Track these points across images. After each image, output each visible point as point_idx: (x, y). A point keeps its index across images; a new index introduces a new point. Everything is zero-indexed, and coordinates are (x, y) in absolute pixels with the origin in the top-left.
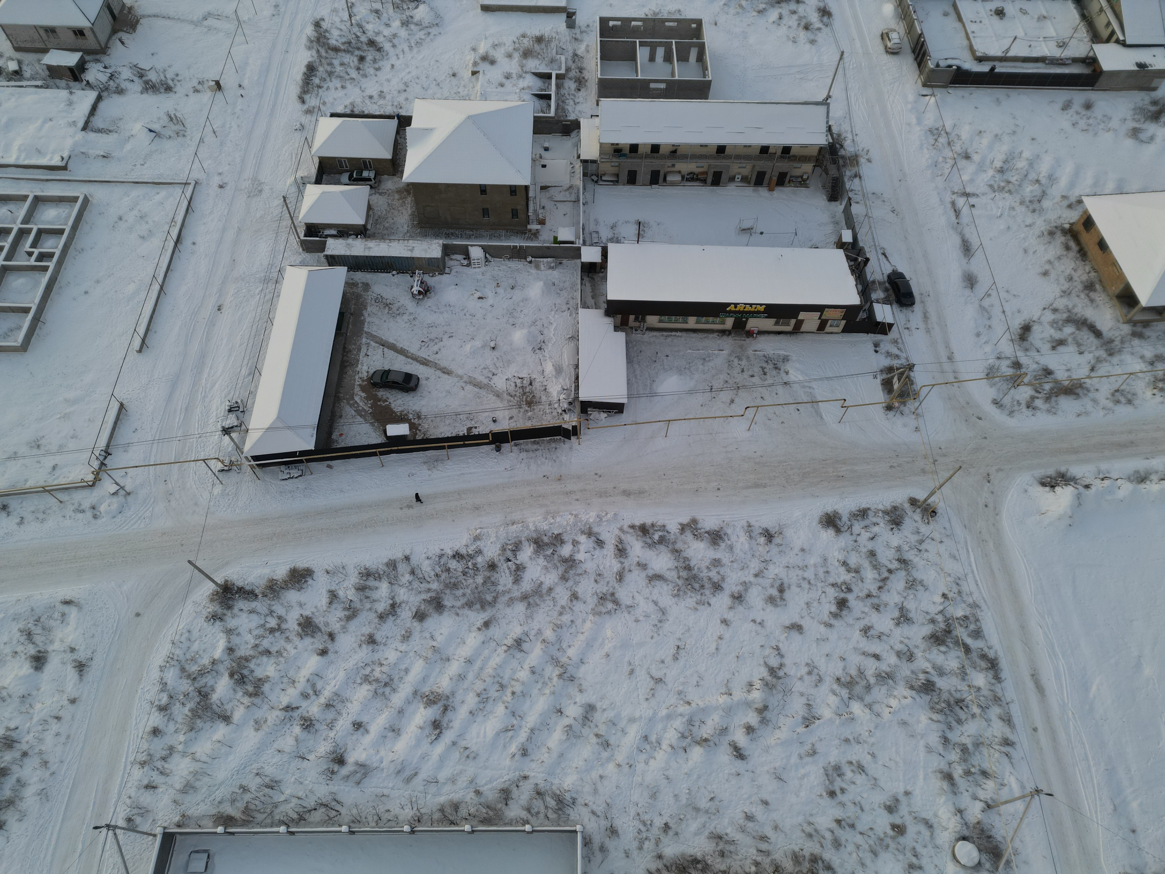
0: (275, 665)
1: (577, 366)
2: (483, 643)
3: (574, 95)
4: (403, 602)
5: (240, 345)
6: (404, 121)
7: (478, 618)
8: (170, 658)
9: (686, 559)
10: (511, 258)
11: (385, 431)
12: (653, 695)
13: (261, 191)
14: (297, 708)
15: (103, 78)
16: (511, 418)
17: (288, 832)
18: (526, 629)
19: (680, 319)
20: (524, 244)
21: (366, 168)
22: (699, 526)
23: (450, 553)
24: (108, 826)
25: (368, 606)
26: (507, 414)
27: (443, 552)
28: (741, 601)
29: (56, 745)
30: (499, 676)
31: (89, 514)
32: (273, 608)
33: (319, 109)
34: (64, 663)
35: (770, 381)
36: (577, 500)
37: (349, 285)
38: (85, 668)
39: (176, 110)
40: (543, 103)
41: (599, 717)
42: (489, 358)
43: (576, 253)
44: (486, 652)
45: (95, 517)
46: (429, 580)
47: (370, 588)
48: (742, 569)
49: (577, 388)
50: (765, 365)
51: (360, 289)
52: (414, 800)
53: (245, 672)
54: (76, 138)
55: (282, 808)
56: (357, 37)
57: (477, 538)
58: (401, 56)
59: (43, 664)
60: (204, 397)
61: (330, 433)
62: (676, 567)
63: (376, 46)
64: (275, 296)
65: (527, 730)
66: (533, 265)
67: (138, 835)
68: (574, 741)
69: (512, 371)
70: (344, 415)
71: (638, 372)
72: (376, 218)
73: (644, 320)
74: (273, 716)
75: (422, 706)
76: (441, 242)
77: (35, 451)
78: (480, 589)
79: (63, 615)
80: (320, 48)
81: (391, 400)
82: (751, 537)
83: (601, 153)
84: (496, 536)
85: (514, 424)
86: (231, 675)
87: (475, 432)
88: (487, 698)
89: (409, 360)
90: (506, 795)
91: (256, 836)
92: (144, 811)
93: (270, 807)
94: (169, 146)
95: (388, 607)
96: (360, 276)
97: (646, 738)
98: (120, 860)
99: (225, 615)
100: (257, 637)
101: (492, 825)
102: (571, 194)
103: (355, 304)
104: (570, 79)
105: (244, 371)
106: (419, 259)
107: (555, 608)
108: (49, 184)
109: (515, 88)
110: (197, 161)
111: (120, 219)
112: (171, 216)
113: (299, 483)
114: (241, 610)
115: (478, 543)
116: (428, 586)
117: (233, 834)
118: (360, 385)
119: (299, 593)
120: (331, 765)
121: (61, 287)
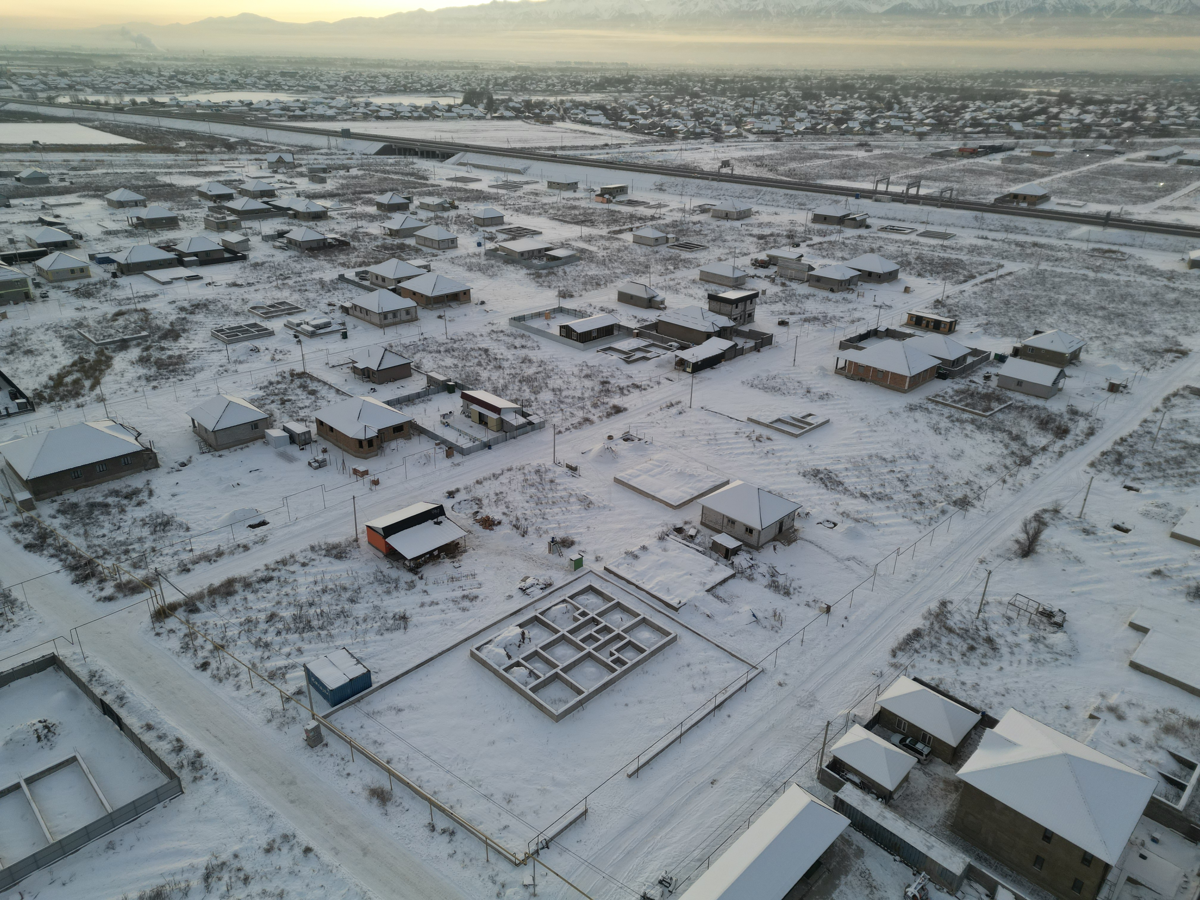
5: (709, 827)
6: (988, 722)
13: (811, 706)
15: (745, 565)
21: (923, 741)
31: (496, 889)
33: (906, 669)
37: (843, 839)
39: (783, 610)
40: (1172, 790)
45: (498, 895)
51: (852, 851)
54: (699, 594)
56: (978, 629)
58: (1015, 665)
60: (649, 853)
63: (993, 645)
64: (767, 803)
72: (908, 792)
76: (968, 860)
77: (504, 804)
80: (935, 622)
94: (760, 633)
96: (858, 838)
103: (838, 863)
105: (696, 854)
106: (933, 861)
108: (659, 615)
109: (1138, 755)
110: (774, 654)
111: (688, 665)
112: (726, 684)
121: (613, 690)
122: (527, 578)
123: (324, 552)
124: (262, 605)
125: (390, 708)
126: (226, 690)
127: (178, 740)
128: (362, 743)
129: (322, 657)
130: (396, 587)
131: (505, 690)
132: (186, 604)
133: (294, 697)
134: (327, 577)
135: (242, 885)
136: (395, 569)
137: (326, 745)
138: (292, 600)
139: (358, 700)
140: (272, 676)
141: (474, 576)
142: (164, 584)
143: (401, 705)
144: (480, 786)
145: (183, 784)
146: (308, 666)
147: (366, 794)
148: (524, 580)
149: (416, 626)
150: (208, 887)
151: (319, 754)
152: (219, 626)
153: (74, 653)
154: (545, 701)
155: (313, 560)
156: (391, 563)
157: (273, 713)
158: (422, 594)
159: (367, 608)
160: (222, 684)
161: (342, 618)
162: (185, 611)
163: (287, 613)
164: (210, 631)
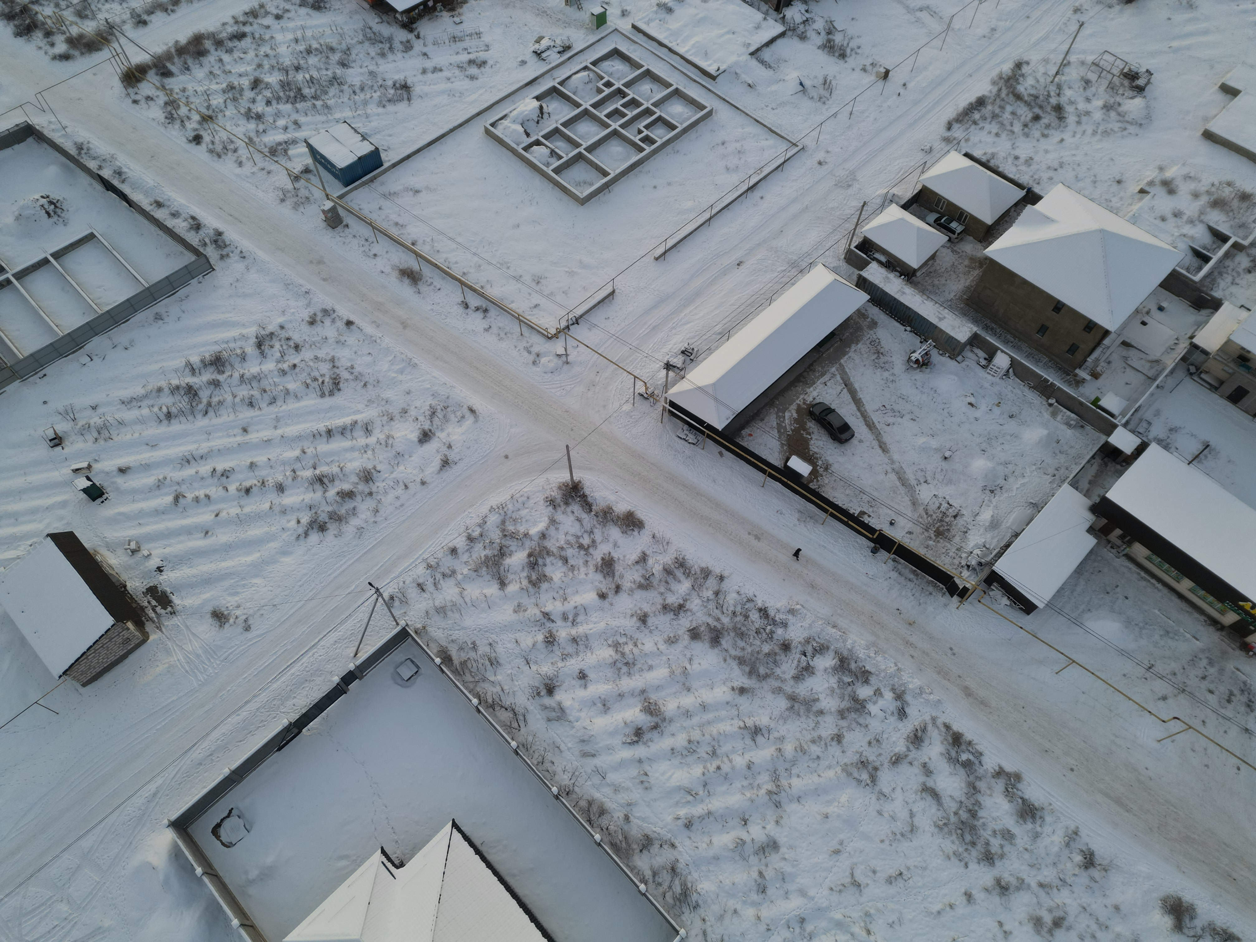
0: (562, 574)
1: (1017, 535)
2: (727, 703)
3: (1239, 274)
4: (691, 611)
5: (732, 305)
6: (1031, 198)
7: (740, 679)
8: (502, 506)
9: (978, 803)
10: (1034, 388)
11: (788, 459)
12: (840, 891)
13: (849, 186)
14: (553, 621)
15: (799, 19)
16: (910, 533)
17: (477, 707)
18: (772, 725)
19: (1174, 573)
20: (1059, 383)
21: (959, 220)
22: (1019, 786)
23: (760, 604)
24: (377, 589)
25: (662, 590)
26: (909, 526)
27: (754, 599)
28: (1003, 894)
29: (391, 504)
30: (718, 742)
31: (532, 358)
32: (595, 530)
33: (958, 143)
34: (438, 451)
35: (1229, 713)
36: (912, 657)
37: (860, 313)
38: (447, 466)
39: (835, 77)
40: (1196, 262)
41: (774, 859)
42: (934, 463)
43: (1110, 428)
44: (724, 713)
45: (534, 363)
46: (725, 611)
47: (675, 577)
48: (1032, 866)
49: (1000, 555)
50: (1236, 692)
51: (866, 323)
52: (577, 773)
53: (540, 561)
54: (741, 59)
55: (486, 685)
56: (1049, 96)
57: (792, 612)
58: (1078, 136)
59: (426, 441)
60: (673, 328)
61: (743, 427)
62: (961, 802)
63: (1060, 113)
64: (791, 282)
65: (705, 808)
66: (1051, 409)
67: (389, 614)
68: (737, 858)
69: (947, 492)
70: (766, 420)
71: (1079, 589)
72: (931, 270)
73: (1129, 544)
74: (533, 612)
75: (639, 707)
76: (975, 329)
77: (533, 285)
78: (760, 656)
79: (463, 417)
80: (1004, 88)
81: (814, 437)
82: (1068, 845)
83: (1220, 350)
84: (810, 625)
85: (908, 541)
86: (530, 555)
87: (866, 519)
88: (694, 751)
89: (858, 414)
90: (647, 843)
91: (455, 689)
92: (404, 601)
93: (480, 676)
94: (806, 104)
95: (676, 605)
96: (875, 312)
97: (802, 921)
98: (366, 620)
99: (559, 506)
100: (568, 543)
101: (617, 855)
102: (1151, 367)
103: (851, 334)
104: (1248, 255)
105: (718, 328)
106: (941, 331)
107: (812, 732)
108: (694, 85)
109: (1176, 230)
110: (818, 130)
111: (723, 144)
112: (762, 164)
113: (688, 450)
114: (573, 512)
115: (790, 617)
116: (720, 616)
117: (443, 671)
118: (799, 405)
119: (621, 534)
120: (542, 687)
121: (641, 172)
122: (542, 38)
123: (297, 1)
124: (242, 68)
125: (407, 189)
126: (227, 166)
127: (193, 218)
128: (384, 225)
129: (323, 131)
130: (391, 49)
131: (526, 171)
132: (155, 66)
133: (303, 176)
134: (309, 33)
135: (294, 352)
136: (385, 24)
137: (347, 226)
138: (274, 62)
139: (372, 180)
140: (273, 152)
141: (479, 34)
142: (123, 40)
143: (418, 186)
144: (508, 268)
145: (212, 262)
146: (311, 141)
147: (396, 274)
148: (538, 41)
149: (421, 97)
150: (262, 353)
151: (342, 234)
152: (199, 93)
153: (50, 122)
154: (569, 183)
155: (288, 11)
156: (379, 16)
157: (284, 192)
158: (422, 57)
159: (362, 74)
160: (221, 160)
161: (336, 85)
162: (157, 74)
163: (273, 79)
164: (192, 99)
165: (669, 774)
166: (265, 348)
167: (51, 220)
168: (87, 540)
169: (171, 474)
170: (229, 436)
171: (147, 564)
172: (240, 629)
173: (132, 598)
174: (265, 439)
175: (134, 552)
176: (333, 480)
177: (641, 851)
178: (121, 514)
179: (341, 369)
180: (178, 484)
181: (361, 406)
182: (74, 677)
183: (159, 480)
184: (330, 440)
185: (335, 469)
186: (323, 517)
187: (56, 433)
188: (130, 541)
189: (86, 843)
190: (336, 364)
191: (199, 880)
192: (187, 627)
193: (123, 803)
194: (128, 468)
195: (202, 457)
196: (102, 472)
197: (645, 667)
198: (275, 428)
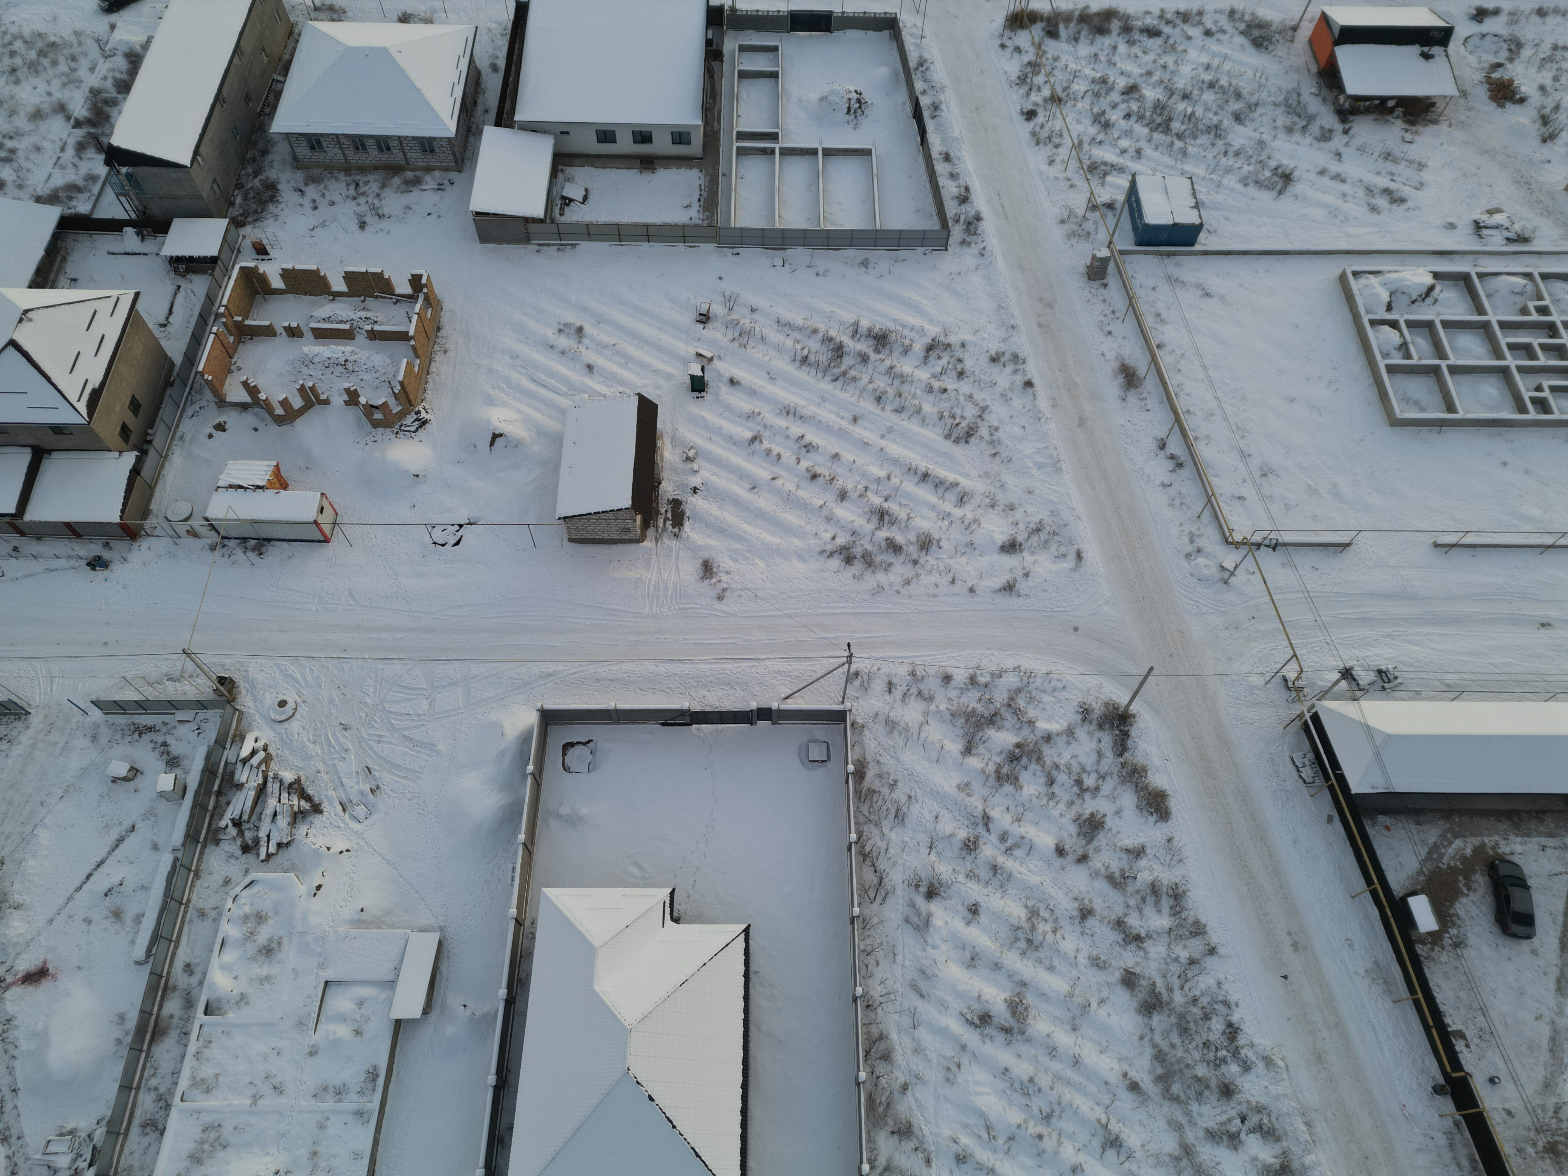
0: (1036, 793)
2: (1106, 1083)
4: (1146, 953)
5: (1493, 665)
7: (1143, 1072)
8: (1030, 675)
11: (1414, 893)
14: (988, 830)
16: (1509, 1113)
17: (851, 844)
18: (1139, 1154)
23: (1235, 1018)
24: (851, 656)
25: (1132, 902)
26: (1516, 1104)
27: (1233, 1007)
29: (926, 587)
30: (1062, 1111)
31: (1190, 548)
32: (1108, 779)
34: (1011, 571)
38: (1008, 592)
44: (1093, 1089)
45: (1188, 556)
46: (1186, 988)
47: (1157, 903)
52: (892, 996)
53: (1024, 761)
55: (875, 831)
57: (1268, 1061)
59: (1008, 552)
60: (1391, 636)
61: (1385, 812)
65: (992, 1161)
67: (843, 687)
70: (1423, 827)
74: (976, 803)
75: (1007, 995)
77: (1257, 474)
78: (1186, 1071)
79: (1064, 556)
81: (1472, 896)
84: (1279, 1096)
86: (1018, 745)
87: (1459, 1045)
88: (1028, 1094)
90: (905, 1131)
91: (845, 808)
92: (865, 687)
93: (876, 818)
95: (1134, 931)
98: (819, 675)
99: (1091, 723)
100: (1068, 766)
101: (867, 1112)
105: (1450, 678)
113: (1292, 781)
114: (1100, 741)
115: (1261, 1065)
116: (1176, 988)
117: (847, 782)
118: (1483, 845)
119: (1134, 808)
120: (925, 883)
121: (1501, 435)
122: (1498, 211)
123: (1242, 26)
124: (1129, 67)
125: (1198, 286)
126: (1037, 158)
127: (967, 189)
128: (1144, 307)
129: (1159, 175)
130: (1304, 128)
131: (1353, 346)
132: (1049, 20)
133: (1102, 209)
134: (1227, 66)
135: (955, 377)
136: (1319, 99)
137: (1105, 286)
138: (1166, 77)
139: (1169, 254)
140: (1093, 168)
141: (1422, 166)
143: (1213, 290)
144: (1243, 437)
145: (951, 241)
146: (1138, 178)
147: (1115, 365)
148: (1490, 212)
149: (1296, 197)
150: (926, 358)
151: (1093, 291)
152: (1069, 70)
153: (915, 25)
154: (1395, 392)
155: (1224, 32)
156: (1320, 86)
157: (1071, 214)
158: (1332, 155)
159: (1250, 138)
160: (1037, 148)
161: (1212, 136)
162: (1043, 30)
163: (1151, 94)
164: (1056, 72)
165: (984, 1090)
166: (933, 355)
167: (847, 117)
168: (663, 422)
169: (766, 414)
170: (838, 415)
171: (689, 478)
172: (714, 594)
173: (657, 497)
174: (866, 440)
175: (688, 459)
176: (893, 524)
177: (893, 1133)
178: (703, 418)
179: (985, 423)
180: (765, 426)
181: (974, 473)
182: (568, 527)
183: (753, 412)
184: (921, 484)
185: (903, 515)
186: (858, 551)
187: (708, 311)
188: (692, 447)
189: (476, 669)
190: (985, 416)
191: (525, 776)
192: (677, 557)
193: (523, 661)
194: (739, 383)
195: (801, 417)
196: (717, 371)
197: (1047, 963)
198: (883, 436)
